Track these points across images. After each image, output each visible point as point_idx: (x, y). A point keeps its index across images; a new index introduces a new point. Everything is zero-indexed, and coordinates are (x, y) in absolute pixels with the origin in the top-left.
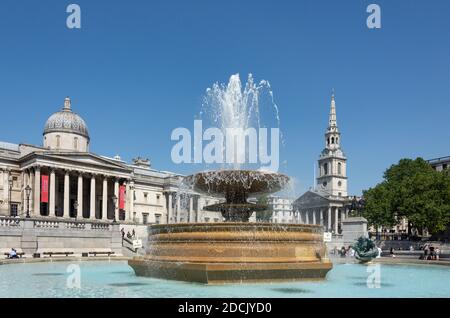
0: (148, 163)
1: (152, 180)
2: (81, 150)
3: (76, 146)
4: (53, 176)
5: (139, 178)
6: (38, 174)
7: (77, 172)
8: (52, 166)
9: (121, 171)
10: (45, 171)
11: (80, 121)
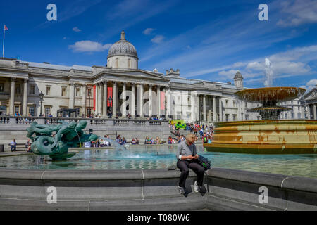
0: (178, 73)
1: (183, 86)
2: (133, 68)
3: (129, 65)
4: (115, 87)
5: (174, 85)
6: (105, 86)
7: (131, 83)
8: (114, 80)
9: (161, 80)
10: (110, 84)
11: (132, 47)
